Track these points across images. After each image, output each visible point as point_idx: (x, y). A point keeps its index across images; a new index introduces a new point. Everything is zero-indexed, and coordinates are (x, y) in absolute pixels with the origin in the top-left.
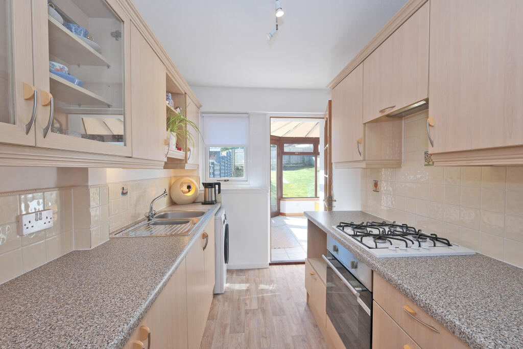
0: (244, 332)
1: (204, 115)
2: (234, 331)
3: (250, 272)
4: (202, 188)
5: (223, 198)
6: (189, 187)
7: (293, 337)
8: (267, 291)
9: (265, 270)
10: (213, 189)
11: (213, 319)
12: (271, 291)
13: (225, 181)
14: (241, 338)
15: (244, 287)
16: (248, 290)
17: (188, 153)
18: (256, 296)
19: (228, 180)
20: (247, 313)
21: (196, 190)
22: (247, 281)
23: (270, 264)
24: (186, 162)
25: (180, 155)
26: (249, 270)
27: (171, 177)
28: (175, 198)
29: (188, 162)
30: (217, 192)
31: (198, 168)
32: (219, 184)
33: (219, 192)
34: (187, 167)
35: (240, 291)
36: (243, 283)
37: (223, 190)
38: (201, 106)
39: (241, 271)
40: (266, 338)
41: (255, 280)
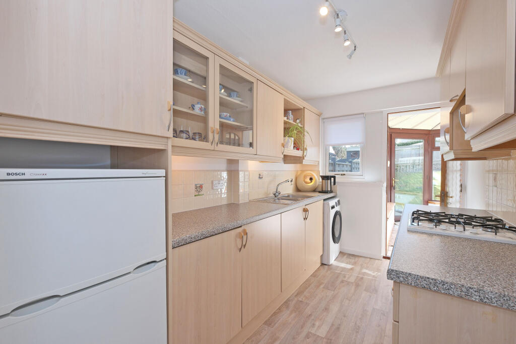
0: (334, 291)
1: (324, 120)
2: (326, 288)
3: (361, 259)
4: (321, 179)
5: (338, 189)
6: (311, 179)
7: (374, 309)
8: (369, 275)
9: (377, 261)
10: (329, 181)
11: (314, 276)
12: (374, 276)
13: (342, 175)
14: (330, 293)
15: (349, 266)
16: (352, 269)
17: (305, 152)
18: (357, 275)
19: (344, 175)
20: (342, 282)
21: (316, 181)
22: (355, 264)
23: (384, 258)
24: (304, 159)
25: (298, 153)
26: (361, 256)
27: (297, 171)
28: (299, 187)
29: (305, 158)
30: (332, 184)
31: (319, 164)
32: (334, 177)
33: (334, 184)
34: (305, 162)
35: (343, 269)
36: (349, 264)
37: (338, 182)
38: (321, 114)
39: (353, 255)
40: (350, 300)
41: (362, 265)
